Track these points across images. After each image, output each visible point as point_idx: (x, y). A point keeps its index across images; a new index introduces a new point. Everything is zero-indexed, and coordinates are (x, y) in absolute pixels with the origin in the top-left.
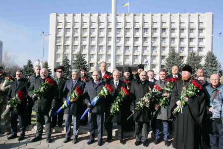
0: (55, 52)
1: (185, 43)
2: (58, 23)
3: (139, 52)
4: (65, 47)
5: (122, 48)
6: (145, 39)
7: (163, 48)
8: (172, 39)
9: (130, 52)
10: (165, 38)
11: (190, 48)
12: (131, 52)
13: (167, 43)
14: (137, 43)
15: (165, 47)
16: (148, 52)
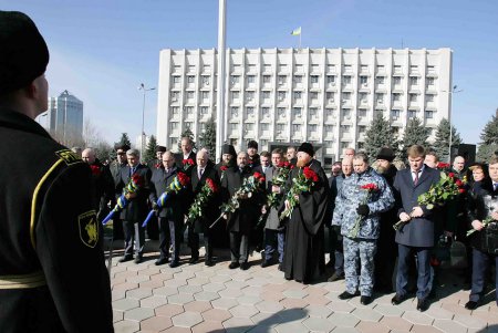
0: (169, 119)
1: (402, 102)
2: (173, 67)
3: (318, 119)
4: (187, 109)
5: (288, 112)
6: (329, 95)
7: (362, 111)
8: (379, 95)
9: (302, 118)
10: (366, 93)
11: (411, 112)
12: (304, 118)
13: (369, 102)
14: (315, 103)
15: (365, 110)
16: (334, 119)
